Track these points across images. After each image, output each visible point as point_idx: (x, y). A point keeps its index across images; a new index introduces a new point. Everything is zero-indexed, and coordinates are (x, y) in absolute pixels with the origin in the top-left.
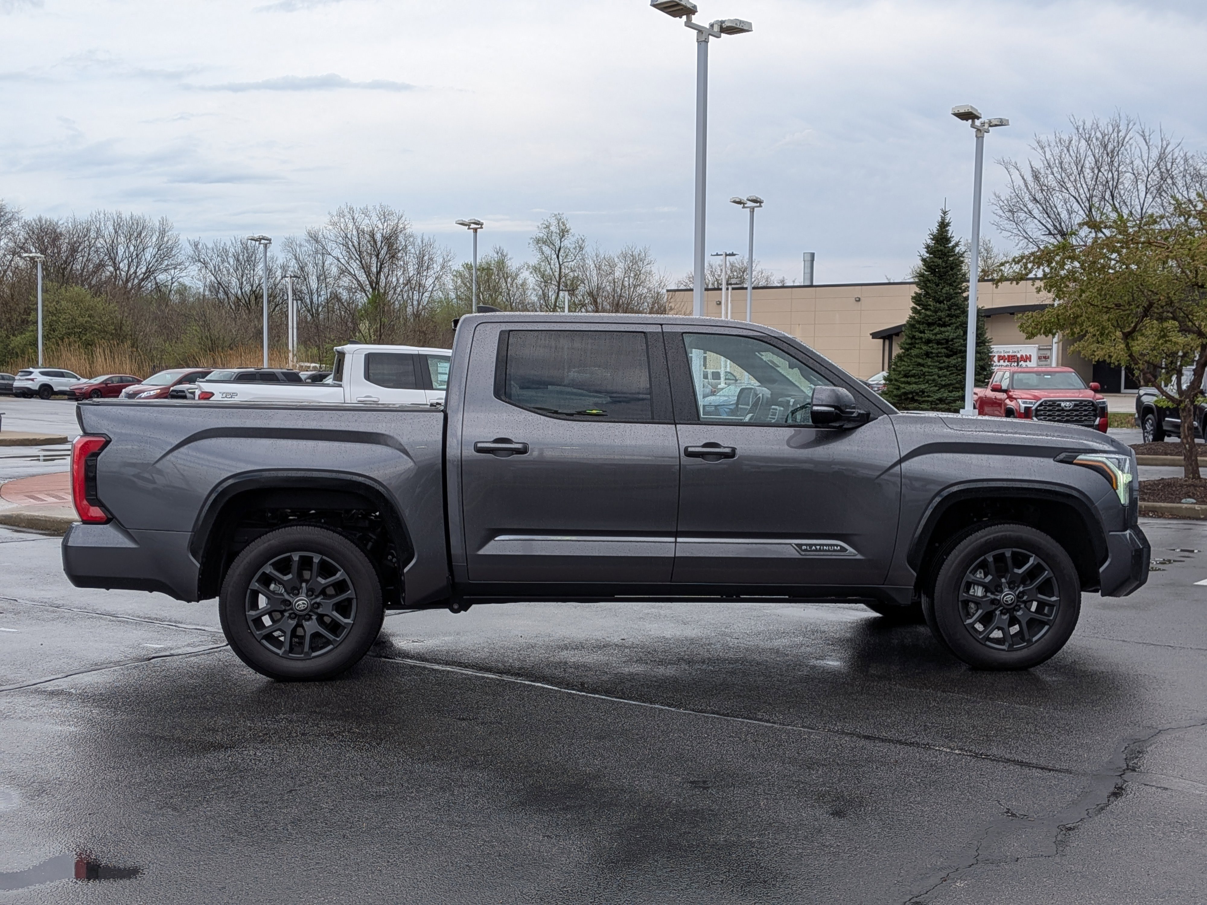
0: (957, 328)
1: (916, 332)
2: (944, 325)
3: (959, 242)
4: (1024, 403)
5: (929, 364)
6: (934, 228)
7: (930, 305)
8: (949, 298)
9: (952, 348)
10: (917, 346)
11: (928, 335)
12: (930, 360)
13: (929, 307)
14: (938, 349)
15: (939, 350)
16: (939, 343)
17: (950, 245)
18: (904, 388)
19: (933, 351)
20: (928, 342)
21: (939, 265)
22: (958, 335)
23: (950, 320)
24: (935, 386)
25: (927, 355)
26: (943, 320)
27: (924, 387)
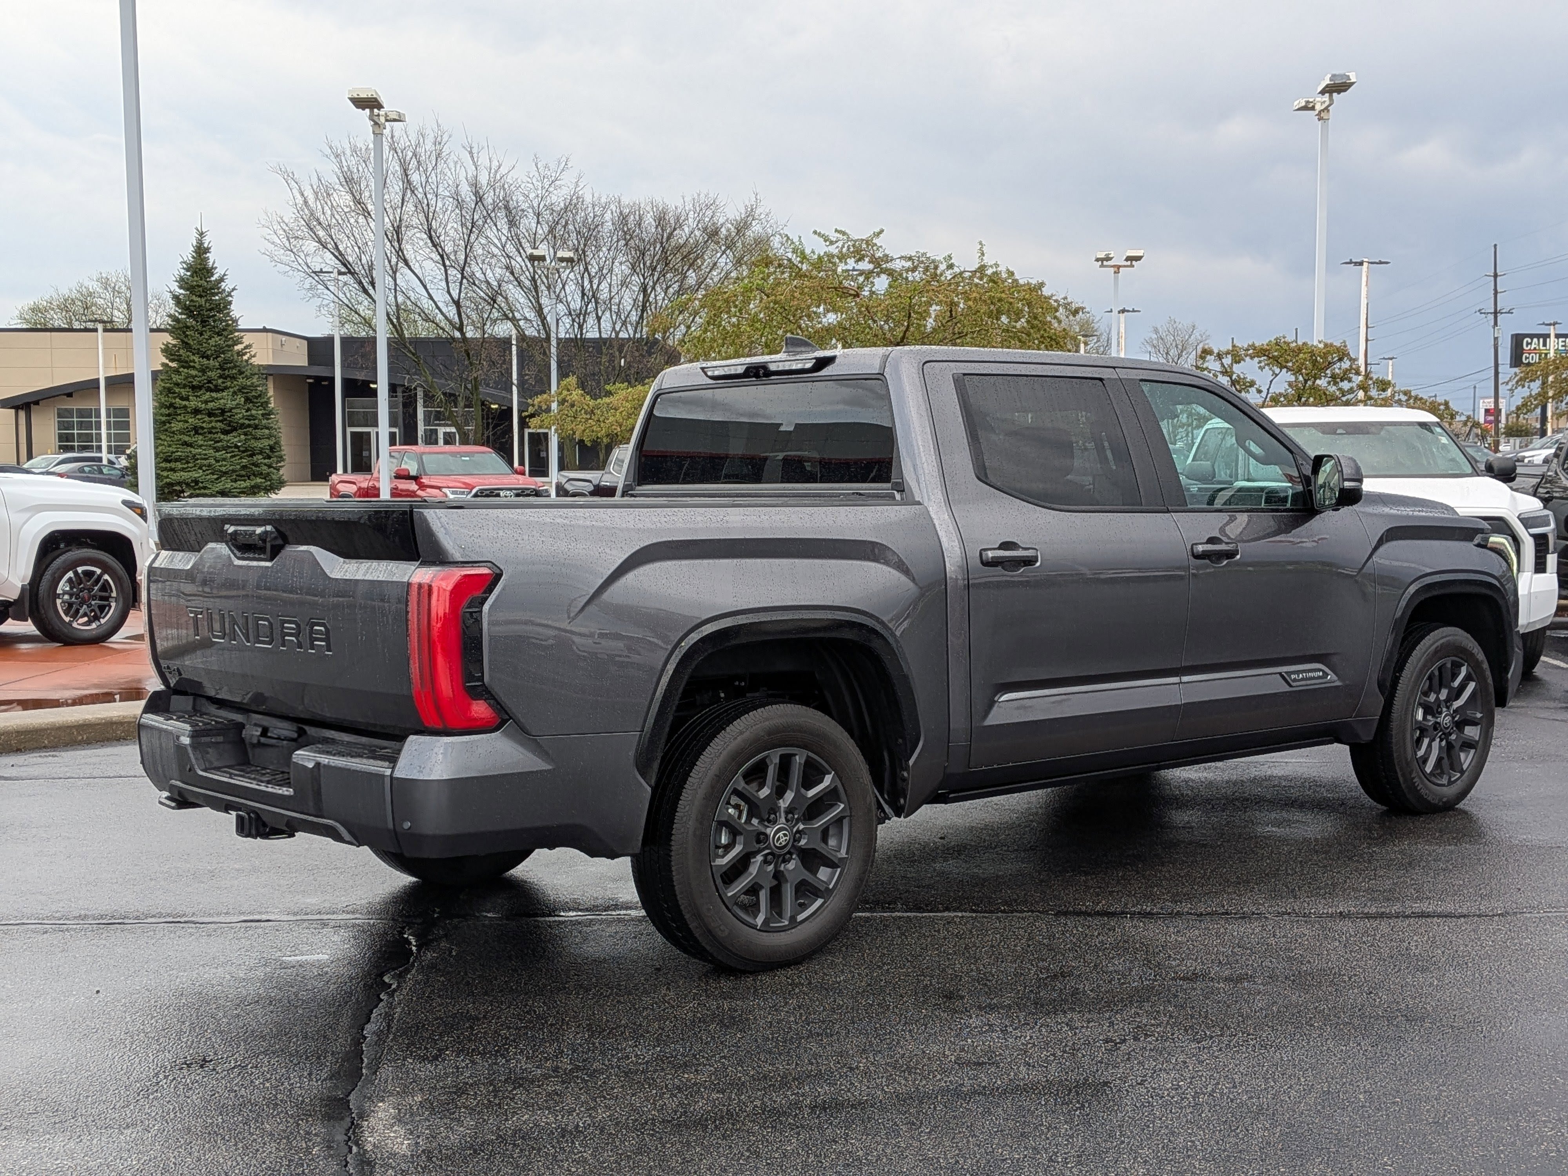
0: (235, 393)
1: (175, 398)
2: (217, 389)
3: (225, 275)
4: (453, 493)
5: (201, 443)
6: (188, 254)
7: (194, 361)
8: (219, 351)
9: (231, 421)
10: (179, 418)
11: (193, 403)
12: (201, 437)
13: (192, 364)
14: (211, 422)
15: (213, 424)
16: (210, 414)
17: (213, 279)
18: (167, 477)
19: (204, 425)
20: (196, 412)
21: (201, 306)
22: (238, 404)
23: (223, 383)
24: (213, 474)
25: (196, 430)
26: (214, 382)
27: (196, 475)
